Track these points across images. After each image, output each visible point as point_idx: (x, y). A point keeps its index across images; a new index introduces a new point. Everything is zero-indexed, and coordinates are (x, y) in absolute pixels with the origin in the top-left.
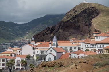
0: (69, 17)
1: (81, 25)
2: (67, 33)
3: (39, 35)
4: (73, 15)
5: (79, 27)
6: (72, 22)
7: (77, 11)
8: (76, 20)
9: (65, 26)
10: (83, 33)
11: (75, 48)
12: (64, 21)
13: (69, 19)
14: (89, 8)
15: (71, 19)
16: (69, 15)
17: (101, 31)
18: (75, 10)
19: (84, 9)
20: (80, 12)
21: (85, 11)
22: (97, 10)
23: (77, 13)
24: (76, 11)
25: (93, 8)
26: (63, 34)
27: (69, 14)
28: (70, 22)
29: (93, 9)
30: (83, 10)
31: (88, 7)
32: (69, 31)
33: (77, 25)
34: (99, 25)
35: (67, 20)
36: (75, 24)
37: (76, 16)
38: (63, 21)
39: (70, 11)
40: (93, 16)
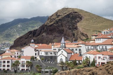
0: (52, 21)
1: (65, 29)
2: (50, 37)
3: (21, 38)
4: (56, 19)
5: (63, 30)
6: (55, 26)
7: (60, 15)
8: (60, 24)
9: (49, 30)
10: (66, 36)
11: (76, 50)
12: (47, 25)
13: (52, 23)
14: (71, 13)
15: (54, 23)
16: (52, 19)
17: (88, 34)
18: (58, 14)
19: (68, 13)
20: (63, 16)
21: (68, 16)
22: (80, 14)
23: (60, 18)
24: (59, 16)
25: (76, 12)
26: (47, 37)
27: (52, 18)
28: (54, 26)
29: (76, 14)
30: (66, 14)
31: (71, 12)
32: (52, 35)
33: (61, 28)
34: (84, 28)
35: (51, 24)
36: (58, 27)
37: (59, 20)
38: (46, 25)
39: (52, 15)
40: (76, 20)
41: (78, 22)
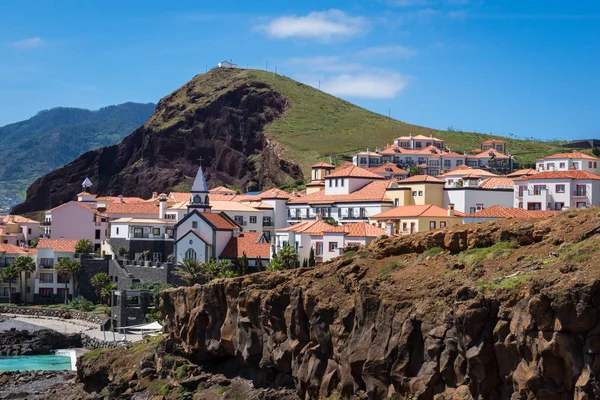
0: (171, 117)
1: (221, 145)
2: (164, 173)
3: (55, 177)
4: (187, 109)
5: (212, 151)
6: (184, 135)
7: (203, 95)
9: (158, 150)
10: (225, 174)
11: (253, 219)
12: (154, 129)
13: (173, 122)
14: (245, 86)
15: (180, 124)
16: (172, 108)
17: (301, 165)
18: (197, 90)
19: (231, 88)
20: (213, 99)
21: (233, 97)
22: (275, 93)
23: (202, 103)
24: (199, 96)
25: (262, 85)
26: (151, 176)
27: (171, 104)
28: (179, 134)
29: (263, 90)
30: (224, 92)
31: (242, 82)
32: (172, 167)
33: (203, 143)
34: (290, 145)
35: (167, 125)
36: (195, 140)
37: (198, 111)
38: (149, 131)
39: (174, 94)
40: (263, 115)
41: (270, 119)
